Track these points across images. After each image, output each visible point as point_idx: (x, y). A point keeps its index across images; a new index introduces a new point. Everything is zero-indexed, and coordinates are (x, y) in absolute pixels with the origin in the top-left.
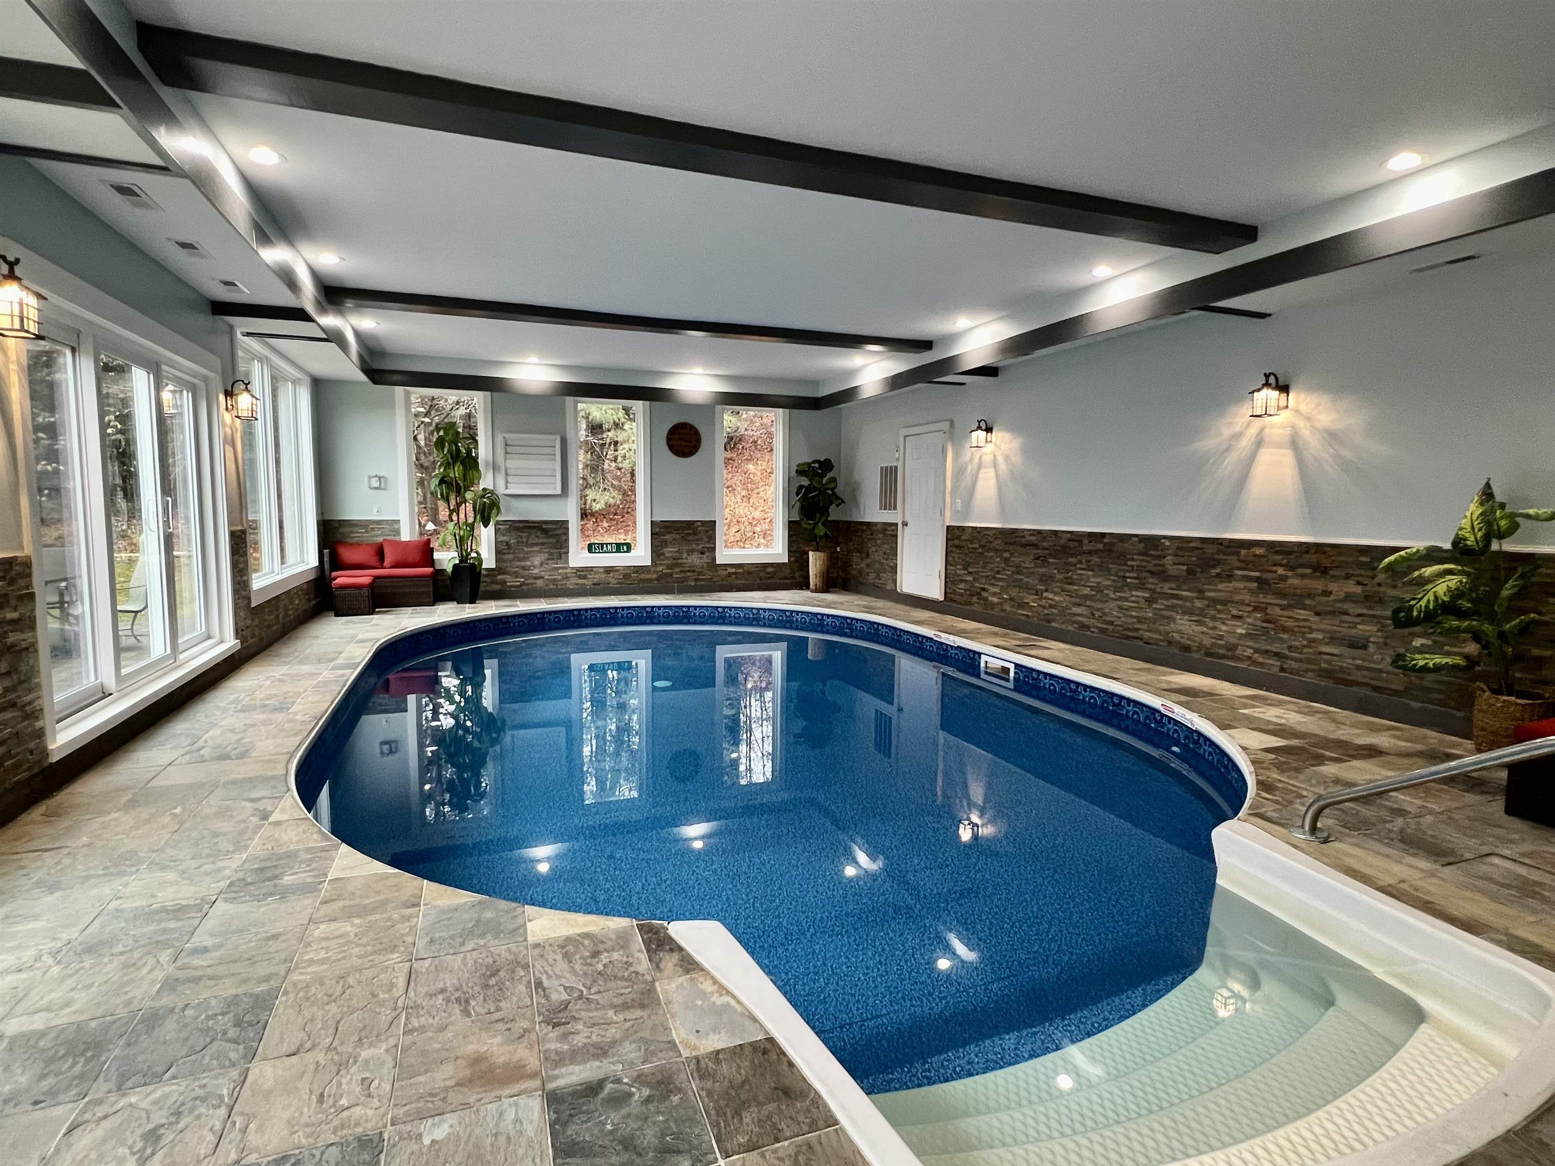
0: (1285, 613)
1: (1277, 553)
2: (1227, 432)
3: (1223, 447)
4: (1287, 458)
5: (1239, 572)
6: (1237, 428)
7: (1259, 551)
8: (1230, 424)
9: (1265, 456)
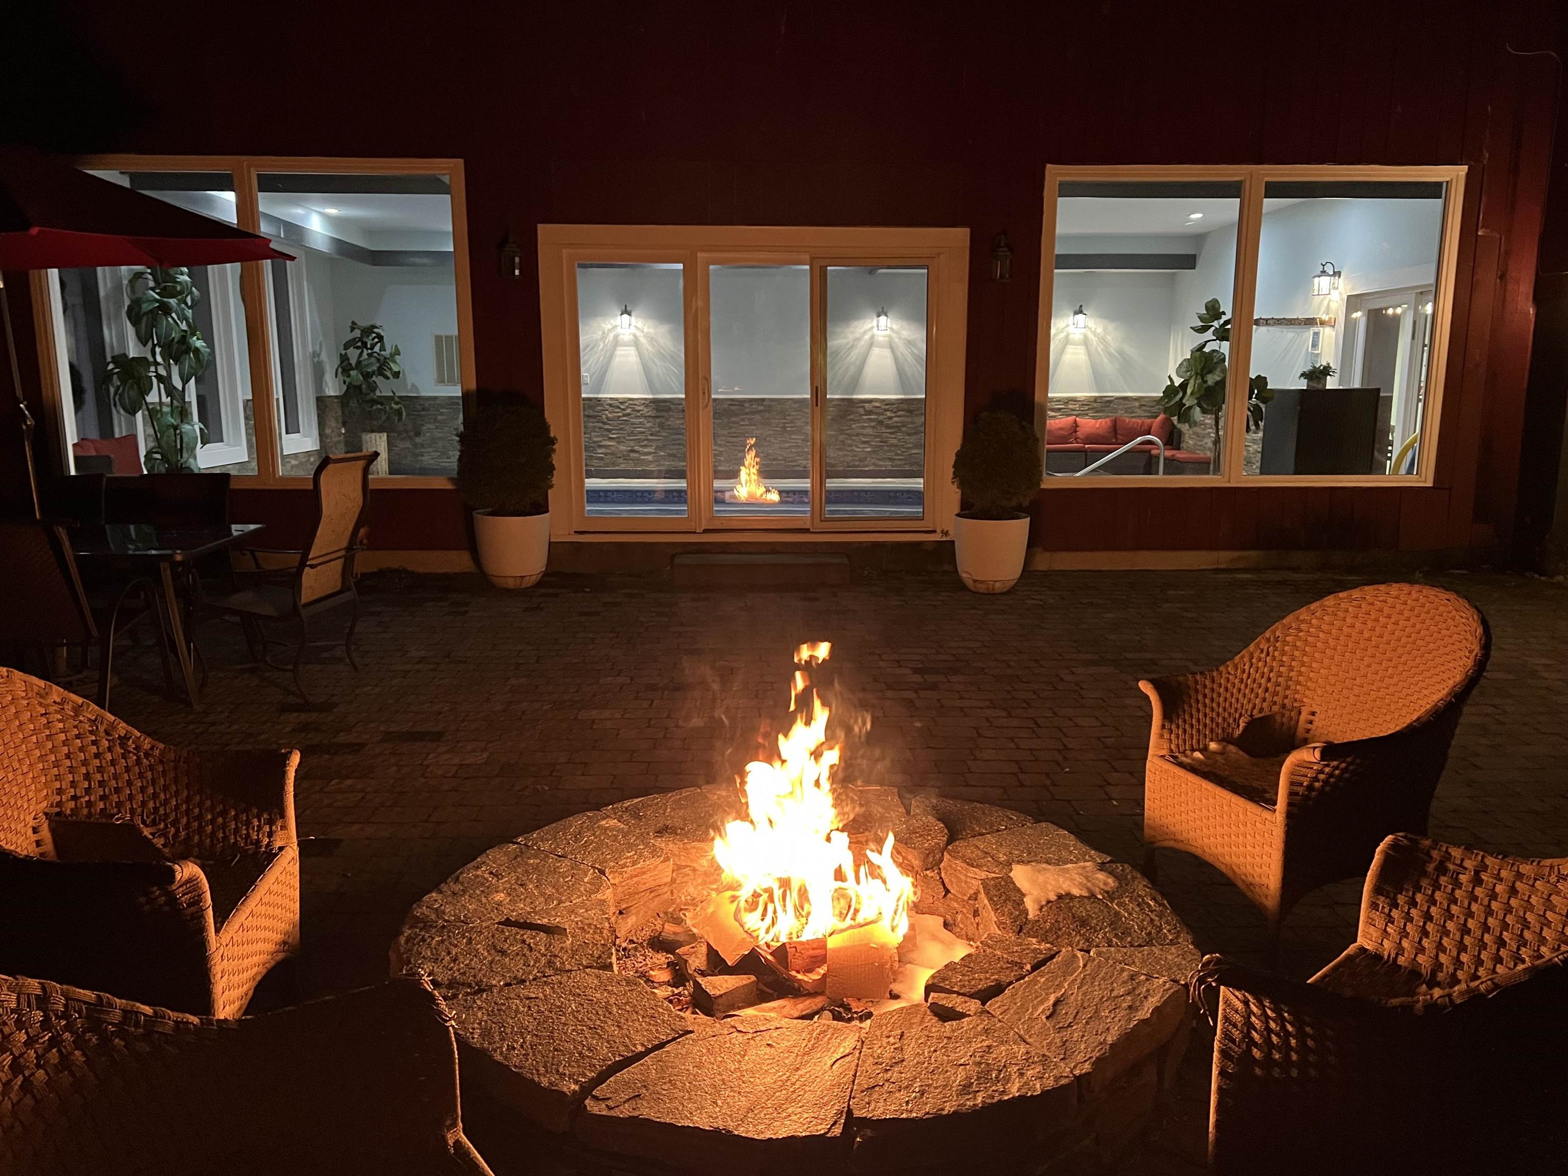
0: (893, 436)
1: (886, 405)
2: (851, 337)
3: (850, 345)
4: (887, 353)
5: (865, 417)
6: (858, 335)
7: (877, 404)
8: (853, 332)
9: (876, 351)
